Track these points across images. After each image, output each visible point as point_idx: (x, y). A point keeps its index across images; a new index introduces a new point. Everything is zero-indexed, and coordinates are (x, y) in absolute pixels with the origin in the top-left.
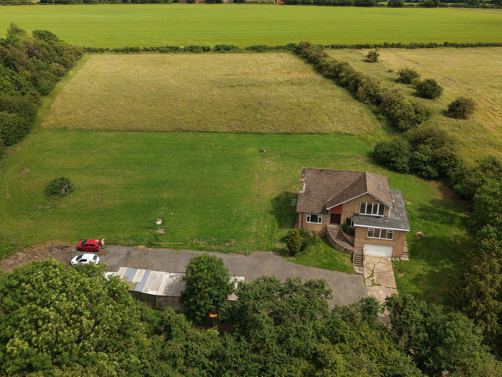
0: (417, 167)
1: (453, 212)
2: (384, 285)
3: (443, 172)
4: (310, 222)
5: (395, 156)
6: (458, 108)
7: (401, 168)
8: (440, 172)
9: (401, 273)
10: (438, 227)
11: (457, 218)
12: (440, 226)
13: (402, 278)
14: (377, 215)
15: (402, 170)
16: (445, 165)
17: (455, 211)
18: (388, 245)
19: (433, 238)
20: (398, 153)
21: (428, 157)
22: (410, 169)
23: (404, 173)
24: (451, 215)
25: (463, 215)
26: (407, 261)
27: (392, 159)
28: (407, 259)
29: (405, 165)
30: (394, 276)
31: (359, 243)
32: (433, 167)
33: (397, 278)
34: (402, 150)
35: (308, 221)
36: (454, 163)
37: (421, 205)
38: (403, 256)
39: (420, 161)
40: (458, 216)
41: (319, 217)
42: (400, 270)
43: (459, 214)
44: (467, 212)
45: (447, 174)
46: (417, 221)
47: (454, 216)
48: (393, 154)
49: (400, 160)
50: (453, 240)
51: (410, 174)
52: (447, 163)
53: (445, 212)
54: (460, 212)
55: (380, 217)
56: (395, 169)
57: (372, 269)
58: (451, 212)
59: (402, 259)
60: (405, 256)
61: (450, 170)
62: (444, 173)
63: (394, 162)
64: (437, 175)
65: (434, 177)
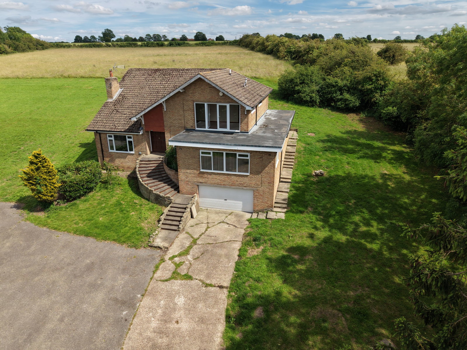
0: (329, 96)
1: (380, 145)
2: (202, 277)
3: (366, 101)
4: (115, 151)
5: (301, 84)
6: (387, 53)
7: (308, 99)
8: (362, 101)
9: (257, 246)
10: (354, 164)
11: (389, 152)
12: (359, 161)
13: (255, 258)
14: (228, 129)
15: (310, 102)
16: (370, 87)
17: (384, 143)
18: (242, 187)
19: (344, 179)
20: (304, 80)
21: (345, 82)
22: (321, 101)
23: (313, 106)
24: (378, 148)
25: (397, 148)
26: (278, 220)
27: (297, 88)
28: (282, 216)
29: (314, 95)
30: (237, 253)
31: (187, 183)
32: (352, 94)
33: (244, 259)
34: (311, 76)
35: (112, 148)
36: (383, 83)
37: (328, 136)
38: (275, 209)
39: (334, 86)
40: (389, 150)
41: (128, 140)
42: (255, 240)
43: (392, 147)
44: (405, 145)
45: (373, 100)
46: (318, 155)
47: (383, 149)
48: (298, 81)
49: (307, 89)
50: (381, 181)
51: (321, 107)
52: (372, 84)
53: (369, 144)
54: (394, 144)
55: (232, 133)
56: (301, 102)
57: (196, 236)
58: (377, 144)
59: (271, 215)
60: (279, 210)
61: (376, 95)
62: (368, 100)
63: (299, 92)
64: (358, 104)
65: (354, 106)
